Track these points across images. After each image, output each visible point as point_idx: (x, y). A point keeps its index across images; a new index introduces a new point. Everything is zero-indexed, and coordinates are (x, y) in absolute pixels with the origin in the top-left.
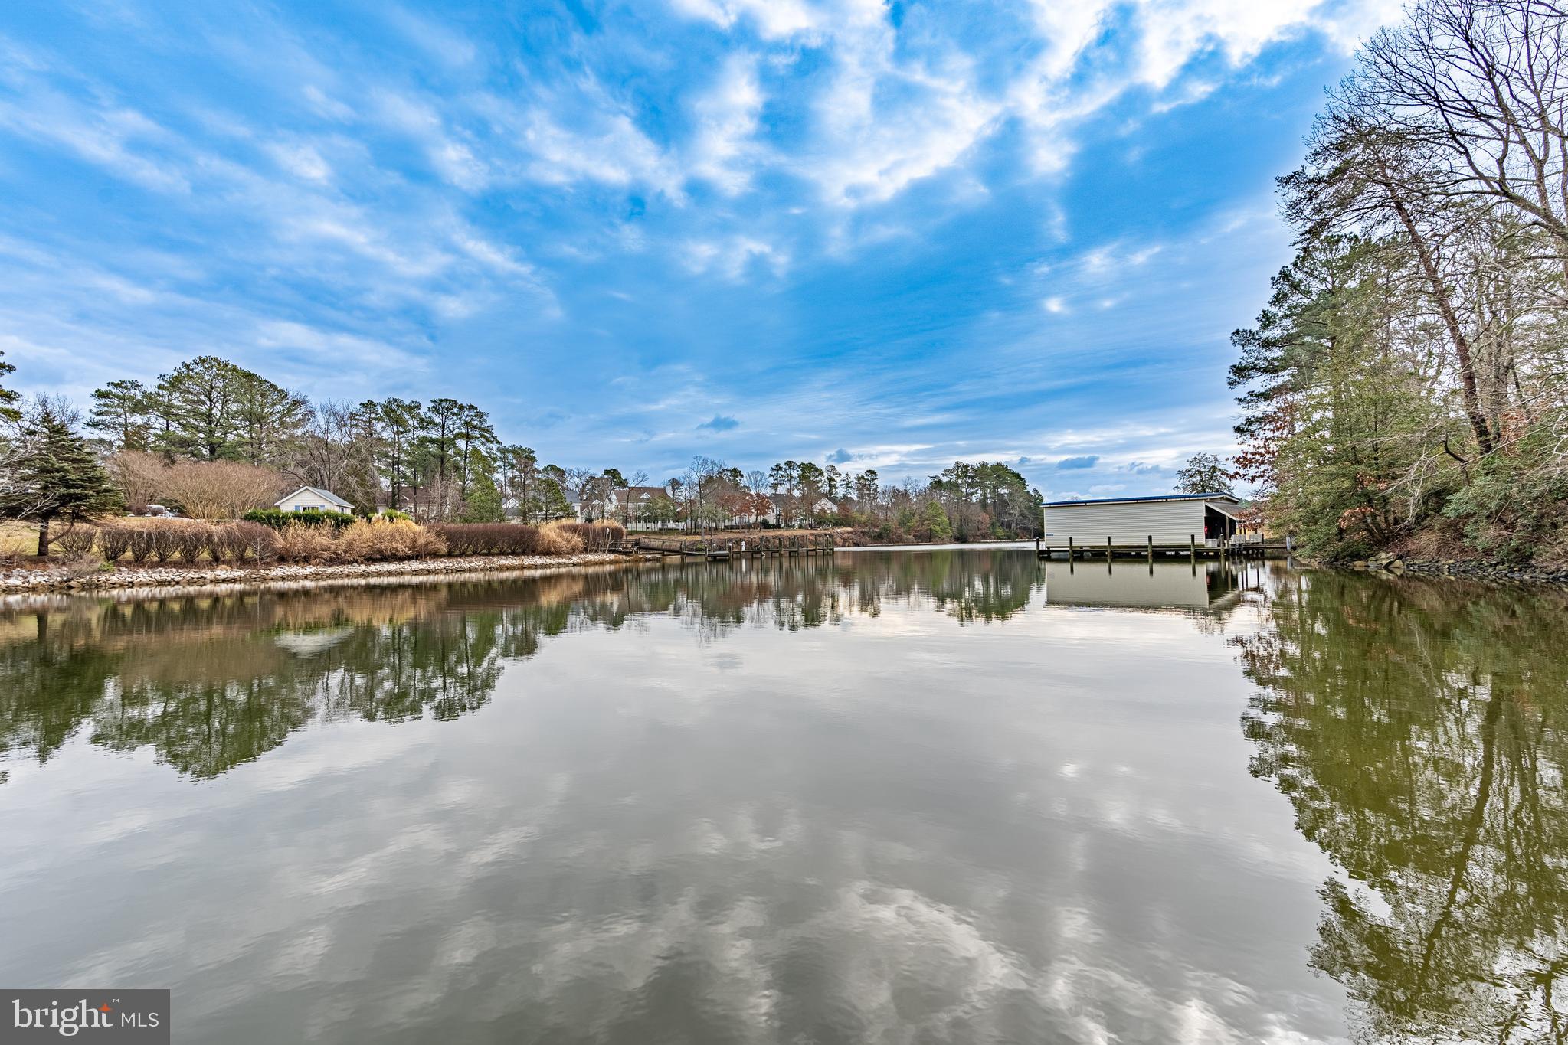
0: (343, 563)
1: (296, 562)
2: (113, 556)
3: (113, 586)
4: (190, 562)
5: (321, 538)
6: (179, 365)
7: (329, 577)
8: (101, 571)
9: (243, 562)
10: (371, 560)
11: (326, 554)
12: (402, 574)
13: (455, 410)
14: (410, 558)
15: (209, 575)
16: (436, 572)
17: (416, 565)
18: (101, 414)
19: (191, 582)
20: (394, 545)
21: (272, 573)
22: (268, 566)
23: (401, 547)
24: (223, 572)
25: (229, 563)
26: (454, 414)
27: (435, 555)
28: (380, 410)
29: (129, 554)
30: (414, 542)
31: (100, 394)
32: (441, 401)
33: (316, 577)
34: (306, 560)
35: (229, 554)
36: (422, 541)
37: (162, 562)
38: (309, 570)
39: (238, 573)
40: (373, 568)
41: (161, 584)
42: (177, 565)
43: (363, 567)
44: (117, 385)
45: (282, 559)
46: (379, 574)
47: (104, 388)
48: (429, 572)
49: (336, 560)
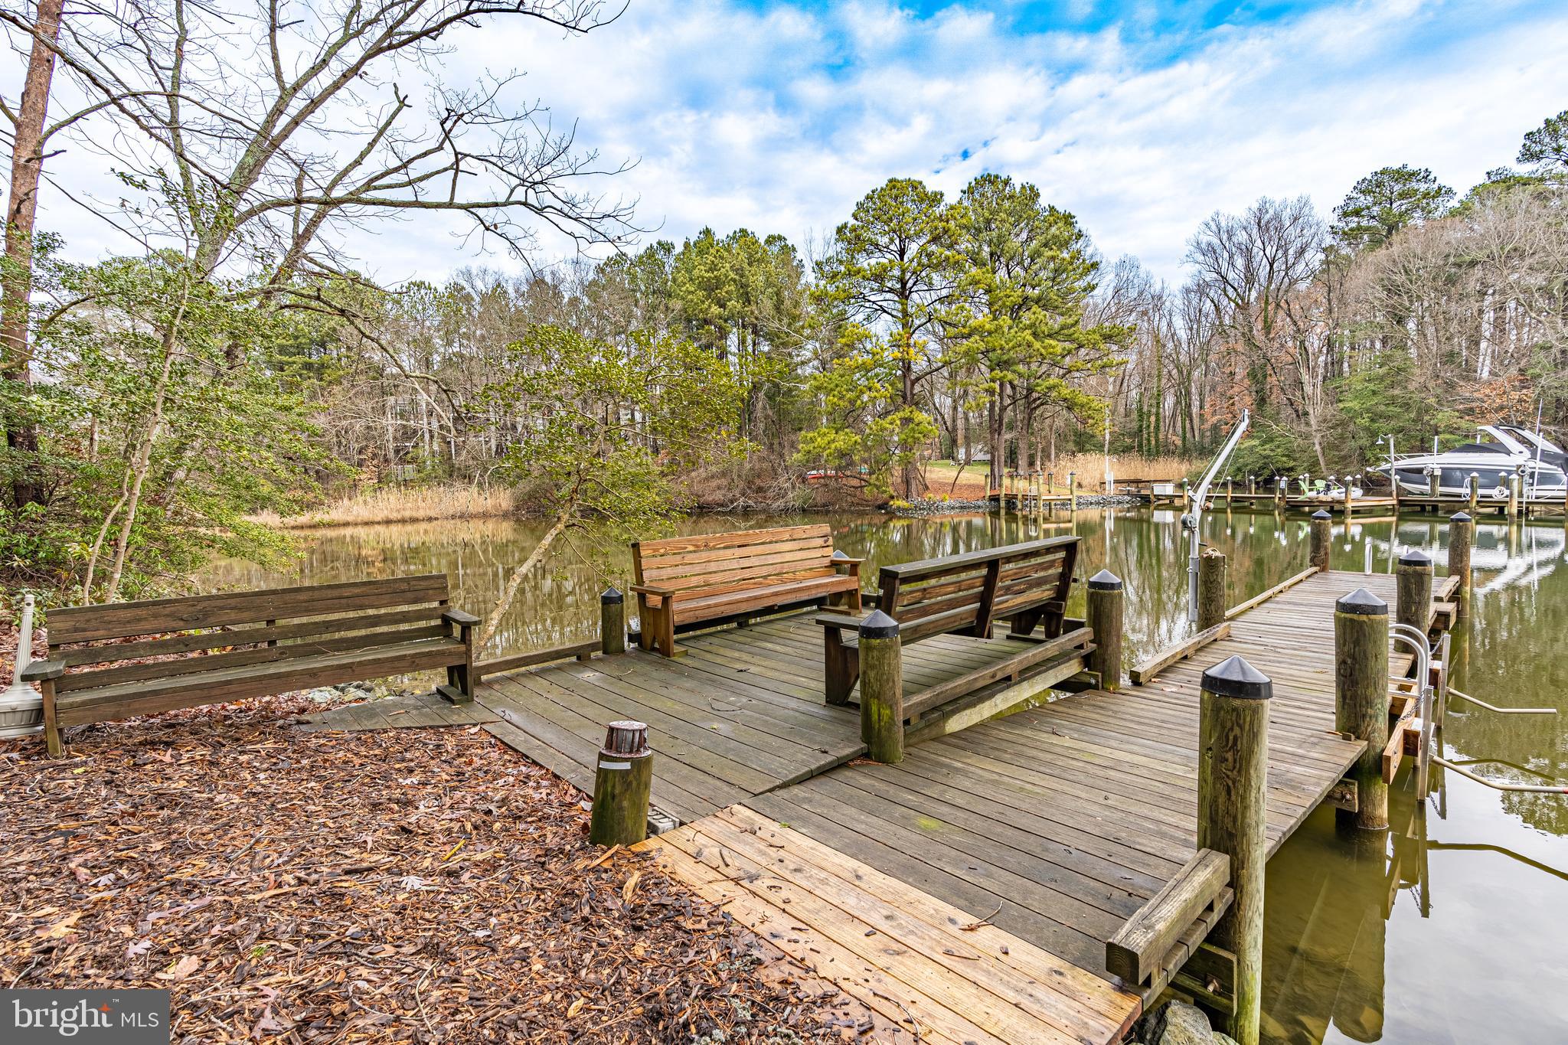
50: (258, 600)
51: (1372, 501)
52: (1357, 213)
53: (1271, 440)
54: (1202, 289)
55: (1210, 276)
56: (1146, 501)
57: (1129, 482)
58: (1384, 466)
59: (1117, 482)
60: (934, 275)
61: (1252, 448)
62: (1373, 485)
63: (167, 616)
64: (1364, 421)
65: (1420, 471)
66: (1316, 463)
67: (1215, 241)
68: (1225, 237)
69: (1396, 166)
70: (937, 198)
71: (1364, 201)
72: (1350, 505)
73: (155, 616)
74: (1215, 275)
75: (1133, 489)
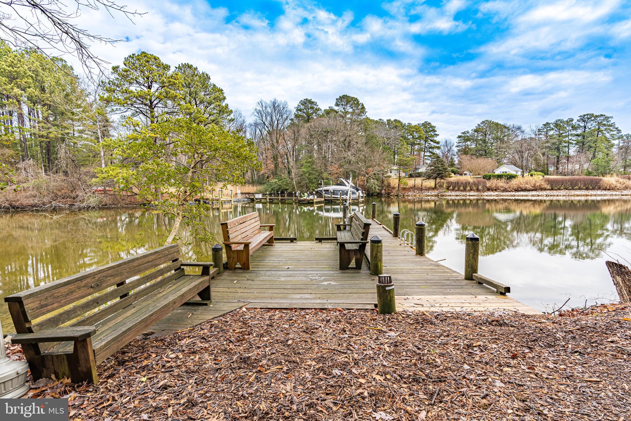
0: (507, 191)
1: (492, 191)
2: (448, 188)
3: (447, 196)
4: (465, 190)
5: (501, 183)
6: (477, 125)
7: (501, 196)
8: (445, 192)
9: (478, 190)
10: (516, 190)
11: (502, 189)
12: (527, 196)
13: (593, 118)
14: (532, 190)
15: (468, 194)
16: (542, 196)
17: (534, 193)
18: (459, 143)
19: (463, 196)
20: (527, 185)
21: (484, 194)
22: (484, 192)
23: (528, 186)
24: (472, 193)
25: (474, 191)
26: (592, 120)
27: (542, 189)
28: (552, 126)
29: (451, 188)
30: (535, 184)
31: (459, 137)
32: (584, 115)
33: (497, 196)
34: (496, 190)
35: (475, 188)
36: (538, 184)
37: (459, 190)
38: (496, 193)
39: (476, 193)
40: (517, 193)
41: (457, 196)
42: (462, 191)
43: (514, 193)
44: (463, 133)
45: (488, 190)
46: (518, 196)
47: (460, 134)
48: (538, 196)
49: (505, 190)
50: (119, 269)
51: (319, 200)
52: (300, 110)
53: (281, 180)
54: (256, 125)
55: (259, 121)
56: (253, 200)
57: (246, 193)
58: (321, 189)
59: (242, 193)
60: (168, 102)
61: (276, 183)
62: (319, 194)
63: (84, 286)
64: (307, 175)
65: (328, 191)
66: (294, 188)
67: (261, 109)
68: (264, 109)
69: (309, 99)
70: (167, 67)
71: (302, 107)
72: (315, 201)
73: (79, 288)
74: (261, 121)
75: (247, 196)
